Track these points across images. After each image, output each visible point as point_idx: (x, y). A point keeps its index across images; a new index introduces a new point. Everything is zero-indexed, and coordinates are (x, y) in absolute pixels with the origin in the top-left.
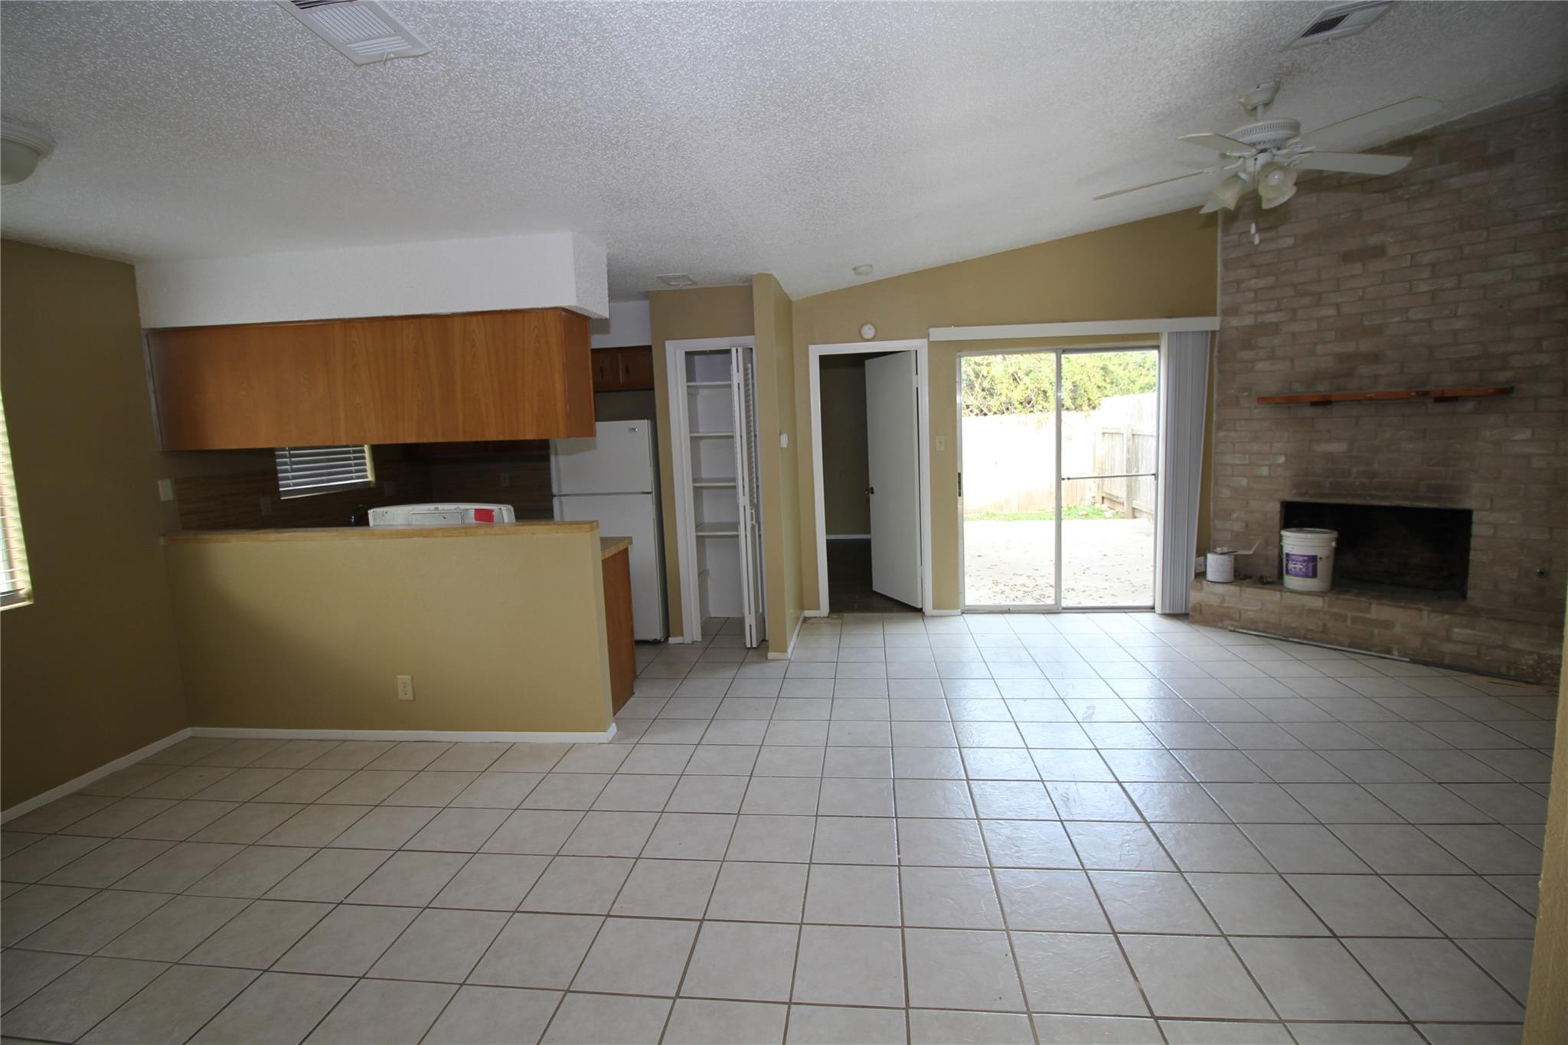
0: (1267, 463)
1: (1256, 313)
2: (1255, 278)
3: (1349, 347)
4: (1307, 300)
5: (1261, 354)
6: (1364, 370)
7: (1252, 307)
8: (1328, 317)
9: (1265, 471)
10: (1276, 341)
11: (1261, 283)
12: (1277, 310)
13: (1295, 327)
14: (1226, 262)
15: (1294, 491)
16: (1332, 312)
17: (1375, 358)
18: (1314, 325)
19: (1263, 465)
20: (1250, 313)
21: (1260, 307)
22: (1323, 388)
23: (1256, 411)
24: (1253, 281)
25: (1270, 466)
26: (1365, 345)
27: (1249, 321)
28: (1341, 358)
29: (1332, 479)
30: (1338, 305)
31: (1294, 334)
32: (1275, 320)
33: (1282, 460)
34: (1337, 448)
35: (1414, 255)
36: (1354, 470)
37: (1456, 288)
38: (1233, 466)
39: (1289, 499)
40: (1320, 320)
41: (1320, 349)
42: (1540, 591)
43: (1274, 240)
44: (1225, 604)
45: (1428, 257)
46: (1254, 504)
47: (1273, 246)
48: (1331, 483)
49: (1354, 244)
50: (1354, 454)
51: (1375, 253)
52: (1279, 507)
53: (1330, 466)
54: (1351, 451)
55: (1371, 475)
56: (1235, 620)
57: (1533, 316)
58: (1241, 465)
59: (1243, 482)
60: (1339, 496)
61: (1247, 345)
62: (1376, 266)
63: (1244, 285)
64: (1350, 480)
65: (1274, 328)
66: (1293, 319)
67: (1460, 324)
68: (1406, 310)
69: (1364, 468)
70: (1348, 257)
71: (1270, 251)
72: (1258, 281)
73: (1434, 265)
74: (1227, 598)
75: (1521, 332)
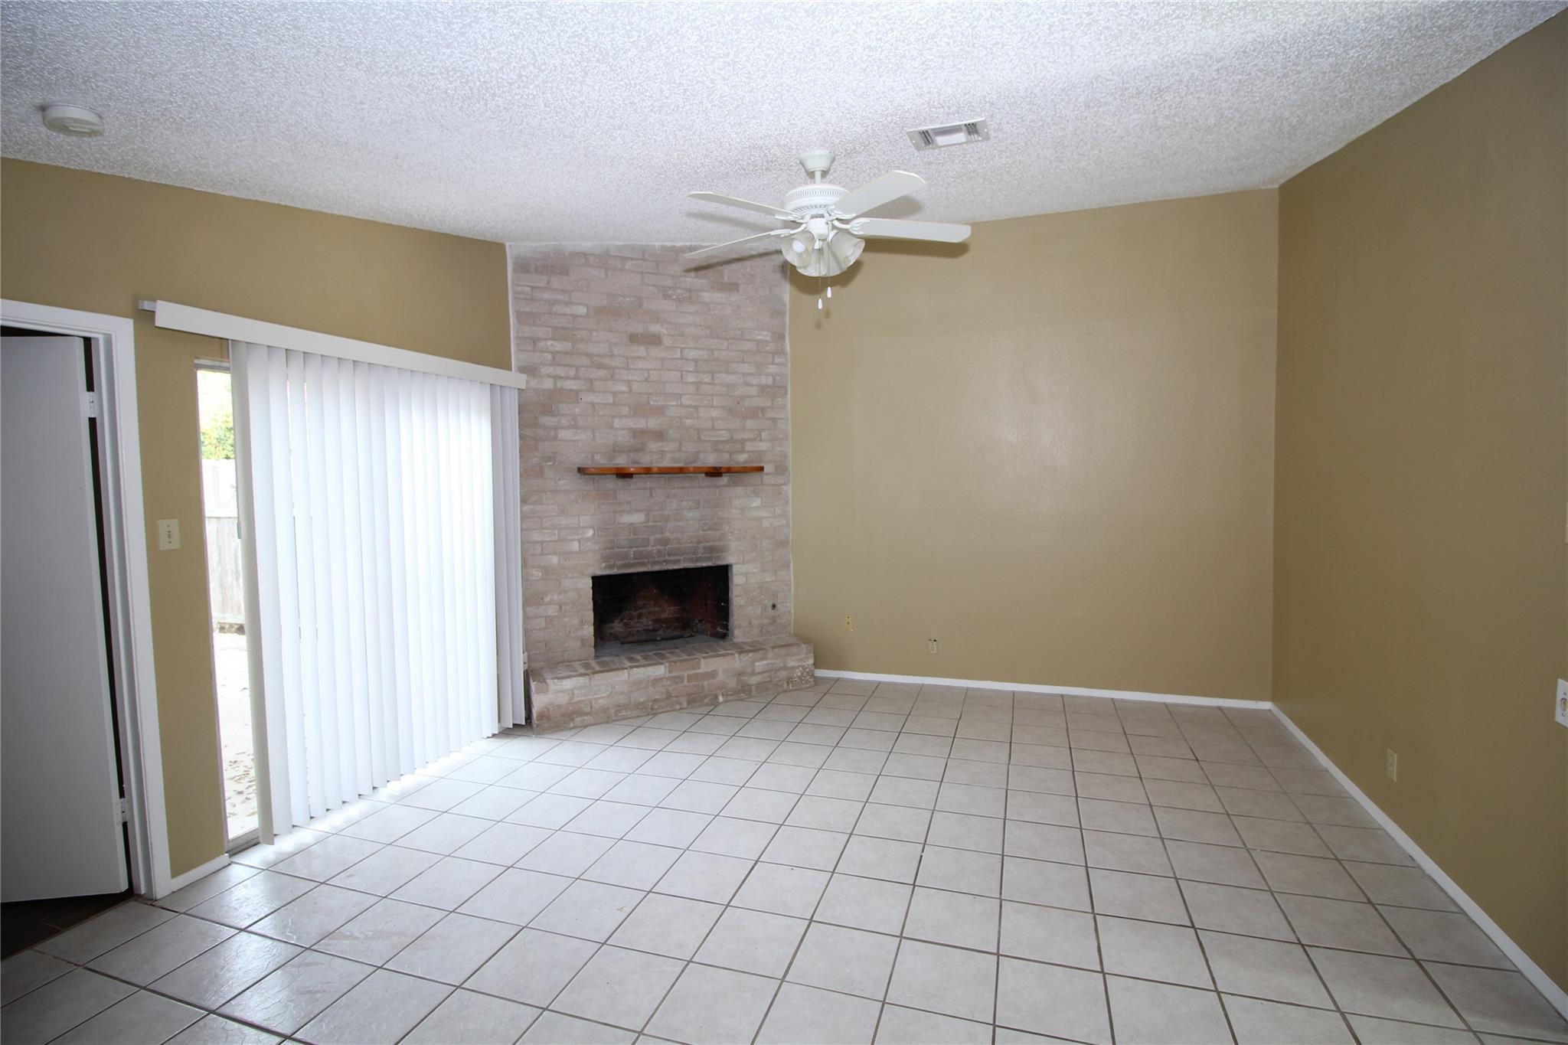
0: (576, 537)
1: (557, 378)
2: (553, 340)
3: (640, 423)
4: (602, 373)
5: (564, 422)
6: (653, 446)
7: (551, 370)
8: (621, 392)
9: (575, 546)
10: (577, 410)
11: (559, 346)
12: (576, 378)
13: (592, 398)
14: (520, 315)
15: (604, 565)
16: (624, 388)
17: (660, 435)
18: (611, 399)
19: (574, 540)
20: (549, 376)
21: (560, 371)
22: (621, 461)
23: (561, 482)
24: (549, 343)
25: (579, 541)
26: (653, 423)
27: (548, 384)
28: (636, 433)
29: (635, 549)
30: (629, 382)
31: (593, 405)
32: (575, 388)
33: (590, 533)
34: (637, 518)
35: (682, 349)
36: (652, 538)
37: (712, 383)
38: (542, 543)
39: (599, 572)
40: (615, 394)
41: (617, 423)
42: (774, 620)
43: (568, 304)
44: (575, 700)
45: (692, 354)
46: (567, 583)
47: (567, 310)
48: (634, 552)
49: (638, 328)
50: (651, 524)
51: (655, 340)
52: (590, 582)
53: (632, 537)
54: (647, 521)
55: (665, 542)
56: (586, 714)
57: (755, 413)
58: (550, 541)
59: (555, 560)
60: (642, 564)
61: (548, 411)
62: (656, 352)
63: (540, 345)
64: (649, 548)
65: (575, 396)
66: (591, 389)
67: (715, 413)
68: (680, 396)
69: (659, 536)
70: (634, 339)
71: (564, 315)
72: (555, 343)
73: (696, 361)
74: (576, 692)
75: (750, 424)
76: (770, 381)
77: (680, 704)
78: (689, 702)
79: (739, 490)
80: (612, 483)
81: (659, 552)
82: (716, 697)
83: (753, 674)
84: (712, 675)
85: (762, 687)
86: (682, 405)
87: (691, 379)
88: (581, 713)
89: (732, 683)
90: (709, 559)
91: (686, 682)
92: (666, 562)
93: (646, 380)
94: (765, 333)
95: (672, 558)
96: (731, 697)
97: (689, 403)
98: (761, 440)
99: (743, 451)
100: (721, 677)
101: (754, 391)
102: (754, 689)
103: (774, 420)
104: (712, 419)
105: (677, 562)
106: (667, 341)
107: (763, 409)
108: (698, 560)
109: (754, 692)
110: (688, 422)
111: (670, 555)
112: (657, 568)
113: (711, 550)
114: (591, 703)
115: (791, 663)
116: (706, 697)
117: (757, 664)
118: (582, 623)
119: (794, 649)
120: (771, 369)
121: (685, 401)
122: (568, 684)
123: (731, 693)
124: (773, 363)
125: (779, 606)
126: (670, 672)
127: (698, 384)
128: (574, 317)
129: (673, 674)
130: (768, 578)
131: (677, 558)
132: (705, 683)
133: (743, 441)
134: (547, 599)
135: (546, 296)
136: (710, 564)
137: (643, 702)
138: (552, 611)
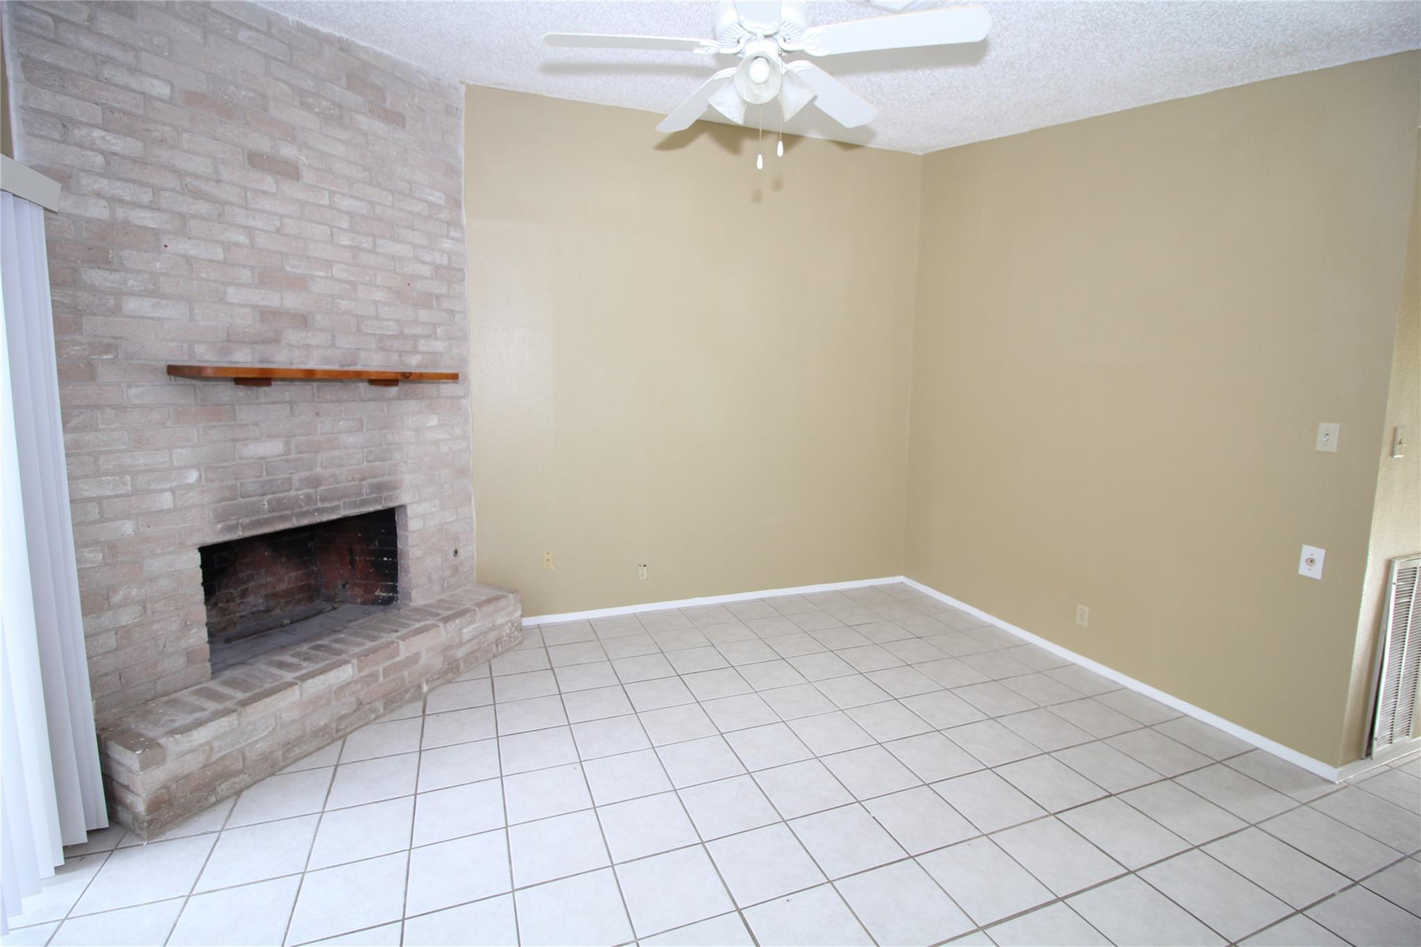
0: (168, 485)
1: (115, 201)
2: (104, 129)
3: (272, 299)
4: (203, 207)
5: (133, 283)
6: (292, 336)
7: (102, 184)
8: (238, 245)
9: (166, 501)
10: (158, 265)
11: (119, 144)
12: (154, 207)
13: (185, 246)
15: (219, 526)
16: (242, 239)
17: (302, 321)
18: (219, 254)
19: (163, 490)
20: (98, 195)
22: (242, 357)
24: (97, 133)
25: (173, 491)
26: (292, 301)
27: (98, 211)
28: (266, 314)
29: (270, 496)
30: (249, 230)
31: (188, 259)
32: (152, 225)
33: (193, 476)
34: (273, 448)
35: (332, 193)
36: (296, 478)
37: (373, 251)
38: (99, 500)
39: (212, 539)
40: (227, 246)
41: (232, 294)
42: (456, 569)
43: (133, 70)
44: (214, 758)
45: (346, 203)
46: (154, 565)
47: (133, 82)
48: (270, 502)
49: (261, 143)
50: (293, 456)
51: (289, 171)
52: (197, 557)
53: (265, 477)
54: (288, 452)
55: (315, 482)
56: (237, 773)
57: (428, 300)
58: (117, 496)
59: (128, 528)
60: (282, 518)
61: (102, 261)
62: (291, 189)
63: (79, 133)
64: (293, 493)
65: (153, 240)
66: (183, 232)
67: (379, 295)
68: (329, 264)
69: (306, 474)
70: (256, 160)
71: (126, 88)
72: (109, 137)
73: (351, 215)
74: (216, 744)
75: (424, 315)
76: (445, 261)
77: (375, 711)
78: (386, 705)
79: (412, 405)
80: (226, 392)
81: (308, 497)
82: (419, 687)
83: (461, 644)
84: (414, 659)
85: (471, 658)
86: (332, 278)
87: (345, 240)
88: (226, 775)
89: (438, 664)
90: (377, 501)
91: (381, 678)
92: (321, 511)
93: (278, 231)
94: (438, 194)
95: (326, 505)
96: (437, 682)
97: (344, 276)
98: (436, 338)
99: (415, 351)
100: (424, 659)
101: (426, 271)
102: (461, 663)
103: (451, 312)
104: (376, 303)
105: (335, 508)
106: (308, 176)
107: (438, 297)
108: (364, 503)
109: (462, 667)
110: (344, 304)
111: (323, 500)
112: (305, 522)
113: (379, 488)
114: (243, 755)
115: (500, 620)
116: (407, 691)
117: (465, 631)
118: (185, 627)
119: (502, 603)
120: (447, 244)
121: (337, 271)
122: (200, 736)
123: (436, 677)
124: (448, 237)
125: (460, 552)
126: (360, 670)
127: (356, 249)
128: (148, 98)
129: (363, 674)
130: (449, 516)
131: (336, 503)
132: (406, 673)
133: (416, 337)
134: (117, 598)
135: (88, 43)
136: (379, 507)
137: (325, 727)
138: (127, 617)
